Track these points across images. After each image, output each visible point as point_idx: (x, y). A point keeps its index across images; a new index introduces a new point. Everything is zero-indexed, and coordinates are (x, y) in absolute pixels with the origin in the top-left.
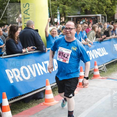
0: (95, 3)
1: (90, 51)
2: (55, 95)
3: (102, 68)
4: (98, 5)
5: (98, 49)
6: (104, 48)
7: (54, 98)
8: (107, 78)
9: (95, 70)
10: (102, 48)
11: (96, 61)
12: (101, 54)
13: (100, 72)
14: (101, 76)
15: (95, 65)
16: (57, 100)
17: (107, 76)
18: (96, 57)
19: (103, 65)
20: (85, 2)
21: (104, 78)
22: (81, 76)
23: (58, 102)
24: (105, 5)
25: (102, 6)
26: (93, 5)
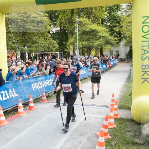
0: (46, 46)
1: (41, 82)
2: (9, 117)
3: (50, 94)
4: (49, 47)
5: (47, 80)
6: (52, 79)
7: (5, 120)
8: (52, 102)
9: (43, 96)
10: (50, 80)
11: (44, 90)
12: (50, 83)
13: (47, 98)
14: (48, 100)
15: (43, 92)
17: (52, 100)
18: (46, 86)
19: (50, 92)
20: (39, 45)
21: (50, 101)
22: (30, 102)
24: (54, 48)
25: (51, 48)
26: (45, 47)
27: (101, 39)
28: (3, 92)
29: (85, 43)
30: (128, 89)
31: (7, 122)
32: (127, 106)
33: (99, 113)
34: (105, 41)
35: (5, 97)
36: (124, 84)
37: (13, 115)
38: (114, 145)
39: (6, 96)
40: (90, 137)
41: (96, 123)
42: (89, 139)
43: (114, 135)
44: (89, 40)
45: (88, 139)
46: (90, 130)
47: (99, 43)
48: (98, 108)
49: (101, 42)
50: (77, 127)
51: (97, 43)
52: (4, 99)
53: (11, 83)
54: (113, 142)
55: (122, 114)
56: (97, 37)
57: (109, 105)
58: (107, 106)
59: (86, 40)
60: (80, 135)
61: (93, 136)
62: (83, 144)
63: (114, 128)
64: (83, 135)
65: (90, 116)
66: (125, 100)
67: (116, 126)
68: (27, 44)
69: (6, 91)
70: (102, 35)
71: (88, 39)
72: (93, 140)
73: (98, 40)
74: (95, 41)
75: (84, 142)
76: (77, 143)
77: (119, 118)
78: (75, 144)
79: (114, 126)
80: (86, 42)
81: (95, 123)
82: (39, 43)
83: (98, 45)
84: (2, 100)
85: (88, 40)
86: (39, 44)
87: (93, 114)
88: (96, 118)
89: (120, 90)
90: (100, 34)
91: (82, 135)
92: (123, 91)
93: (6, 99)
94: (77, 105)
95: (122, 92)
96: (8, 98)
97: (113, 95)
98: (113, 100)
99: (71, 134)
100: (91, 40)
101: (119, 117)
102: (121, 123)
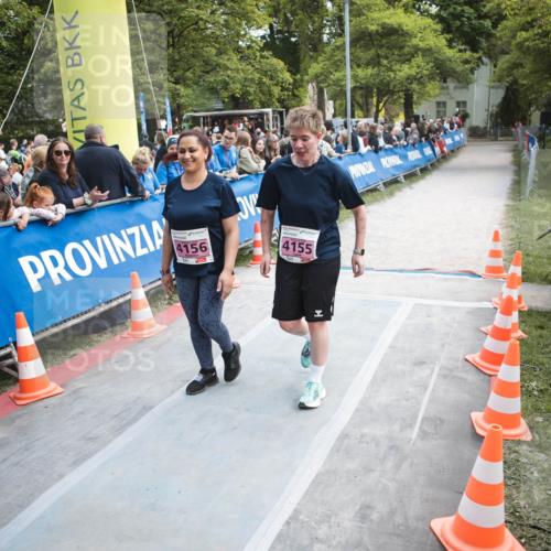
0: (252, 80)
1: (245, 198)
2: (158, 311)
4: (260, 83)
7: (154, 319)
9: (255, 244)
15: (256, 231)
16: (161, 324)
20: (228, 77)
23: (164, 327)
24: (276, 85)
25: (268, 87)
26: (246, 83)
27: (419, 60)
28: (134, 230)
29: (366, 73)
30: (524, 222)
31: (158, 327)
32: (541, 274)
33: (454, 295)
34: (431, 65)
35: (142, 247)
36: (507, 206)
37: (169, 303)
38: (536, 393)
39: (144, 245)
40: (449, 369)
41: (456, 325)
42: (448, 375)
43: (525, 362)
44: (379, 64)
45: (445, 377)
46: (443, 346)
47: (413, 72)
48: (446, 279)
49: (418, 67)
50: (396, 338)
51: (405, 71)
52: (141, 252)
53: (156, 200)
54: (534, 384)
55: (532, 297)
56: (407, 50)
57: (481, 271)
58: (473, 274)
59: (368, 64)
60: (415, 364)
61: (460, 364)
62: (433, 390)
63: (521, 340)
64: (424, 363)
65: (427, 306)
66: (527, 255)
67: (524, 335)
68: (189, 74)
69: (143, 227)
70: (421, 45)
71: (372, 59)
72: (461, 379)
73: (409, 60)
74: (398, 67)
75: (435, 385)
76: (411, 389)
77: (526, 309)
78: (407, 392)
79: (520, 333)
80: (370, 71)
81: (451, 327)
82: (227, 68)
83: (408, 79)
84: (133, 256)
85: (375, 62)
86: (229, 72)
87: (436, 298)
88: (446, 308)
89: (500, 224)
90: (415, 41)
91: (420, 363)
92: (512, 227)
93: (145, 251)
94: (372, 269)
95: (509, 229)
96: (152, 249)
97: (496, 237)
98: (495, 254)
99: (382, 360)
100: (385, 62)
101: (525, 306)
102: (538, 324)
